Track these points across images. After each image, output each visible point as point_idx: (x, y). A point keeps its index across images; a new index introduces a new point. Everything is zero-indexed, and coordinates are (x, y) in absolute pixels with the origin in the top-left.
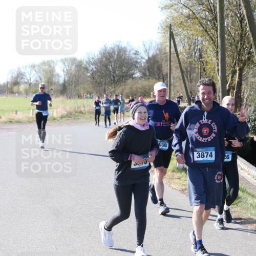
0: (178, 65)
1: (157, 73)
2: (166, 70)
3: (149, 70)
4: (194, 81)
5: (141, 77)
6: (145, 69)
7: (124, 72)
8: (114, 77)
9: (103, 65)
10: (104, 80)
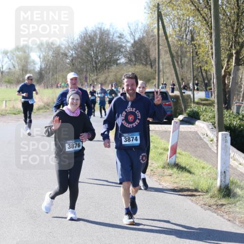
0: (167, 48)
1: (144, 57)
2: (154, 54)
3: (135, 55)
4: (185, 66)
5: (126, 63)
6: (130, 54)
7: (107, 58)
8: (96, 63)
9: (84, 50)
10: (85, 66)
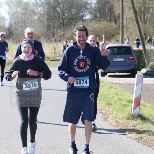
0: (131, 5)
1: (108, 14)
2: (118, 11)
3: (100, 12)
4: (148, 21)
5: (92, 19)
6: (95, 11)
7: (74, 14)
8: (63, 20)
9: (51, 7)
10: (52, 23)
